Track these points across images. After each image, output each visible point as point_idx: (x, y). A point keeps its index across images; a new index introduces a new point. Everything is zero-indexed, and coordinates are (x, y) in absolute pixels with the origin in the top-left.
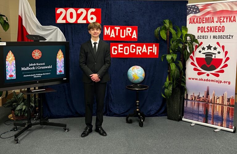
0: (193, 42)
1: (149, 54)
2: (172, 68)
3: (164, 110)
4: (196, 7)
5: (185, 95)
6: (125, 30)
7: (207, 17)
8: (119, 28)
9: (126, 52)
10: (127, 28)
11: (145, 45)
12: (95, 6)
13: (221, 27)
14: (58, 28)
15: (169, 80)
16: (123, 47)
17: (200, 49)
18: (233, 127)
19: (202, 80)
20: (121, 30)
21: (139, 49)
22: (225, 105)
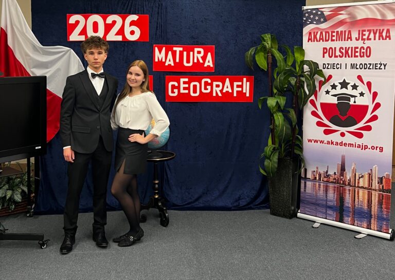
0: (314, 75)
1: (235, 95)
2: (277, 123)
3: (263, 197)
4: (319, 13)
5: (303, 170)
6: (191, 53)
7: (339, 29)
8: (181, 49)
9: (195, 92)
10: (196, 50)
11: (228, 80)
12: (138, 11)
13: (365, 48)
14: (72, 50)
15: (273, 143)
16: (189, 83)
17: (327, 87)
18: (390, 231)
19: (332, 143)
20: (185, 53)
21: (218, 86)
22: (373, 190)
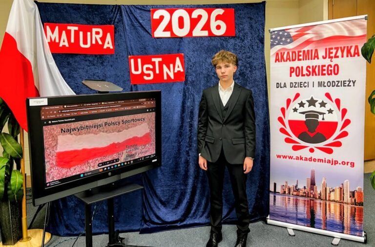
4: (286, 34)
5: (272, 185)
7: (306, 49)
13: (333, 66)
17: (295, 105)
19: (301, 158)
22: (345, 203)
